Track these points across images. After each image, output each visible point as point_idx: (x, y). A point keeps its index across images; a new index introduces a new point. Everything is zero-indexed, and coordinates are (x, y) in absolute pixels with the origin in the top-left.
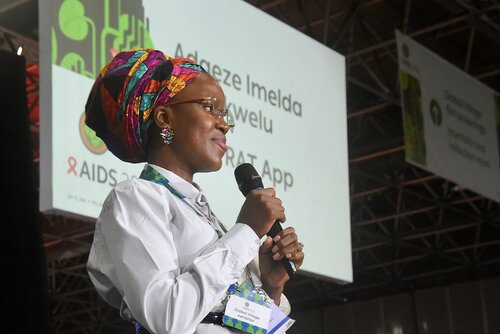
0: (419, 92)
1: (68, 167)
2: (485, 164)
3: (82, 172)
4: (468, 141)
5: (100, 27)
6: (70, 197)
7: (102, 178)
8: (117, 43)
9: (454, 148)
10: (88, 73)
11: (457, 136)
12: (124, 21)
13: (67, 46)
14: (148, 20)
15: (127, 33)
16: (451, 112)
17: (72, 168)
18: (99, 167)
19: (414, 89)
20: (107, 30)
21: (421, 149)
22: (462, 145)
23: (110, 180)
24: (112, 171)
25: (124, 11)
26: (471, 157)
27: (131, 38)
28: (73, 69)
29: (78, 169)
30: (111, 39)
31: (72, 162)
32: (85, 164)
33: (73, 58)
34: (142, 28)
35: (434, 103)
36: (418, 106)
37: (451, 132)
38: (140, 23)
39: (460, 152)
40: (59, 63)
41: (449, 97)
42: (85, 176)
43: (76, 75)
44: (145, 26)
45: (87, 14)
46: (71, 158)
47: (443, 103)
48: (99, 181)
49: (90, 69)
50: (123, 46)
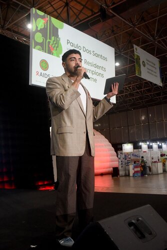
0: (140, 59)
2: (156, 76)
4: (152, 71)
5: (46, 39)
8: (51, 44)
9: (148, 72)
10: (43, 51)
11: (149, 69)
12: (53, 38)
13: (37, 44)
14: (60, 38)
15: (54, 41)
16: (148, 64)
17: (37, 74)
19: (138, 58)
20: (48, 40)
21: (140, 73)
22: (151, 72)
25: (53, 36)
26: (153, 75)
27: (55, 42)
28: (38, 50)
30: (49, 42)
31: (37, 72)
32: (41, 73)
33: (39, 47)
35: (143, 62)
36: (139, 62)
37: (148, 68)
38: (58, 39)
39: (150, 73)
40: (34, 48)
41: (147, 60)
45: (43, 36)
47: (146, 62)
49: (43, 49)
50: (53, 44)
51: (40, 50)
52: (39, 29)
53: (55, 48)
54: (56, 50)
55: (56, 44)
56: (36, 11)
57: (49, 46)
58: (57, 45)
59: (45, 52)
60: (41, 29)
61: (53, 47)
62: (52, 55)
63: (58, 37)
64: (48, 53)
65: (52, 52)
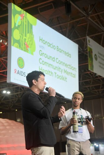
1: (14, 72)
3: (18, 73)
6: (15, 79)
7: (22, 75)
8: (26, 41)
9: (100, 66)
12: (28, 35)
15: (29, 38)
16: (99, 57)
17: (15, 72)
18: (22, 72)
20: (24, 37)
21: (92, 67)
22: (102, 66)
23: (24, 75)
24: (25, 73)
25: (28, 33)
27: (30, 40)
28: (16, 47)
29: (17, 72)
30: (25, 39)
32: (18, 71)
33: (16, 44)
38: (32, 36)
41: (99, 54)
42: (18, 74)
43: (17, 48)
45: (20, 33)
46: (15, 69)
48: (21, 75)
49: (20, 47)
50: (28, 41)
51: (18, 48)
52: (17, 26)
53: (30, 46)
54: (31, 47)
55: (30, 41)
56: (14, 7)
57: (25, 44)
58: (31, 43)
59: (22, 50)
60: (18, 26)
61: (28, 44)
62: (27, 52)
63: (32, 34)
64: (24, 51)
65: (27, 49)
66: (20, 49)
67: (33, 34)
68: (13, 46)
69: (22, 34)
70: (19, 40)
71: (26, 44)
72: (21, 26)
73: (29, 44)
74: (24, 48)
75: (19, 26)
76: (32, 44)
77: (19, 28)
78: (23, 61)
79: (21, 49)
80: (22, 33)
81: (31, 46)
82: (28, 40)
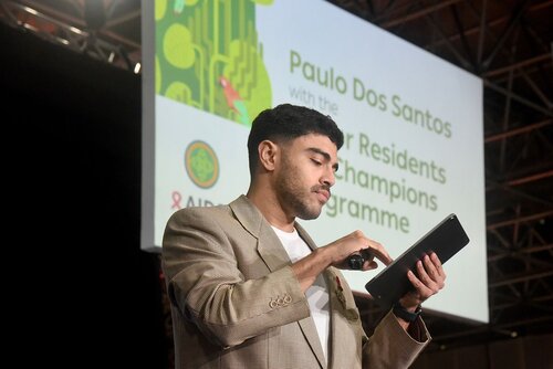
1: (172, 204)
5: (209, 53)
8: (226, 73)
10: (195, 103)
12: (234, 47)
14: (261, 45)
15: (238, 60)
17: (176, 205)
20: (216, 57)
25: (235, 36)
27: (243, 65)
28: (178, 99)
29: (183, 204)
30: (221, 65)
31: (177, 198)
32: (191, 199)
33: (179, 87)
34: (255, 55)
38: (252, 49)
43: (180, 106)
44: (258, 52)
45: (194, 41)
46: (175, 193)
49: (196, 97)
50: (233, 74)
51: (185, 102)
52: (178, 8)
53: (243, 92)
54: (249, 98)
55: (246, 71)
57: (219, 85)
58: (249, 78)
59: (206, 109)
60: (186, 8)
61: (234, 86)
62: (233, 119)
63: (254, 41)
64: (217, 113)
65: (233, 108)
66: (196, 107)
67: (260, 39)
68: (162, 93)
69: (204, 45)
70: (193, 68)
71: (224, 83)
72: (198, 12)
73: (241, 85)
74: (216, 101)
75: (188, 10)
76: (253, 85)
77: (190, 20)
78: (211, 155)
79: (201, 105)
80: (207, 41)
81: (249, 92)
82: (236, 67)
